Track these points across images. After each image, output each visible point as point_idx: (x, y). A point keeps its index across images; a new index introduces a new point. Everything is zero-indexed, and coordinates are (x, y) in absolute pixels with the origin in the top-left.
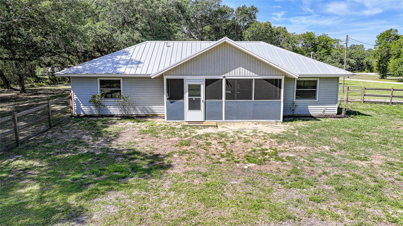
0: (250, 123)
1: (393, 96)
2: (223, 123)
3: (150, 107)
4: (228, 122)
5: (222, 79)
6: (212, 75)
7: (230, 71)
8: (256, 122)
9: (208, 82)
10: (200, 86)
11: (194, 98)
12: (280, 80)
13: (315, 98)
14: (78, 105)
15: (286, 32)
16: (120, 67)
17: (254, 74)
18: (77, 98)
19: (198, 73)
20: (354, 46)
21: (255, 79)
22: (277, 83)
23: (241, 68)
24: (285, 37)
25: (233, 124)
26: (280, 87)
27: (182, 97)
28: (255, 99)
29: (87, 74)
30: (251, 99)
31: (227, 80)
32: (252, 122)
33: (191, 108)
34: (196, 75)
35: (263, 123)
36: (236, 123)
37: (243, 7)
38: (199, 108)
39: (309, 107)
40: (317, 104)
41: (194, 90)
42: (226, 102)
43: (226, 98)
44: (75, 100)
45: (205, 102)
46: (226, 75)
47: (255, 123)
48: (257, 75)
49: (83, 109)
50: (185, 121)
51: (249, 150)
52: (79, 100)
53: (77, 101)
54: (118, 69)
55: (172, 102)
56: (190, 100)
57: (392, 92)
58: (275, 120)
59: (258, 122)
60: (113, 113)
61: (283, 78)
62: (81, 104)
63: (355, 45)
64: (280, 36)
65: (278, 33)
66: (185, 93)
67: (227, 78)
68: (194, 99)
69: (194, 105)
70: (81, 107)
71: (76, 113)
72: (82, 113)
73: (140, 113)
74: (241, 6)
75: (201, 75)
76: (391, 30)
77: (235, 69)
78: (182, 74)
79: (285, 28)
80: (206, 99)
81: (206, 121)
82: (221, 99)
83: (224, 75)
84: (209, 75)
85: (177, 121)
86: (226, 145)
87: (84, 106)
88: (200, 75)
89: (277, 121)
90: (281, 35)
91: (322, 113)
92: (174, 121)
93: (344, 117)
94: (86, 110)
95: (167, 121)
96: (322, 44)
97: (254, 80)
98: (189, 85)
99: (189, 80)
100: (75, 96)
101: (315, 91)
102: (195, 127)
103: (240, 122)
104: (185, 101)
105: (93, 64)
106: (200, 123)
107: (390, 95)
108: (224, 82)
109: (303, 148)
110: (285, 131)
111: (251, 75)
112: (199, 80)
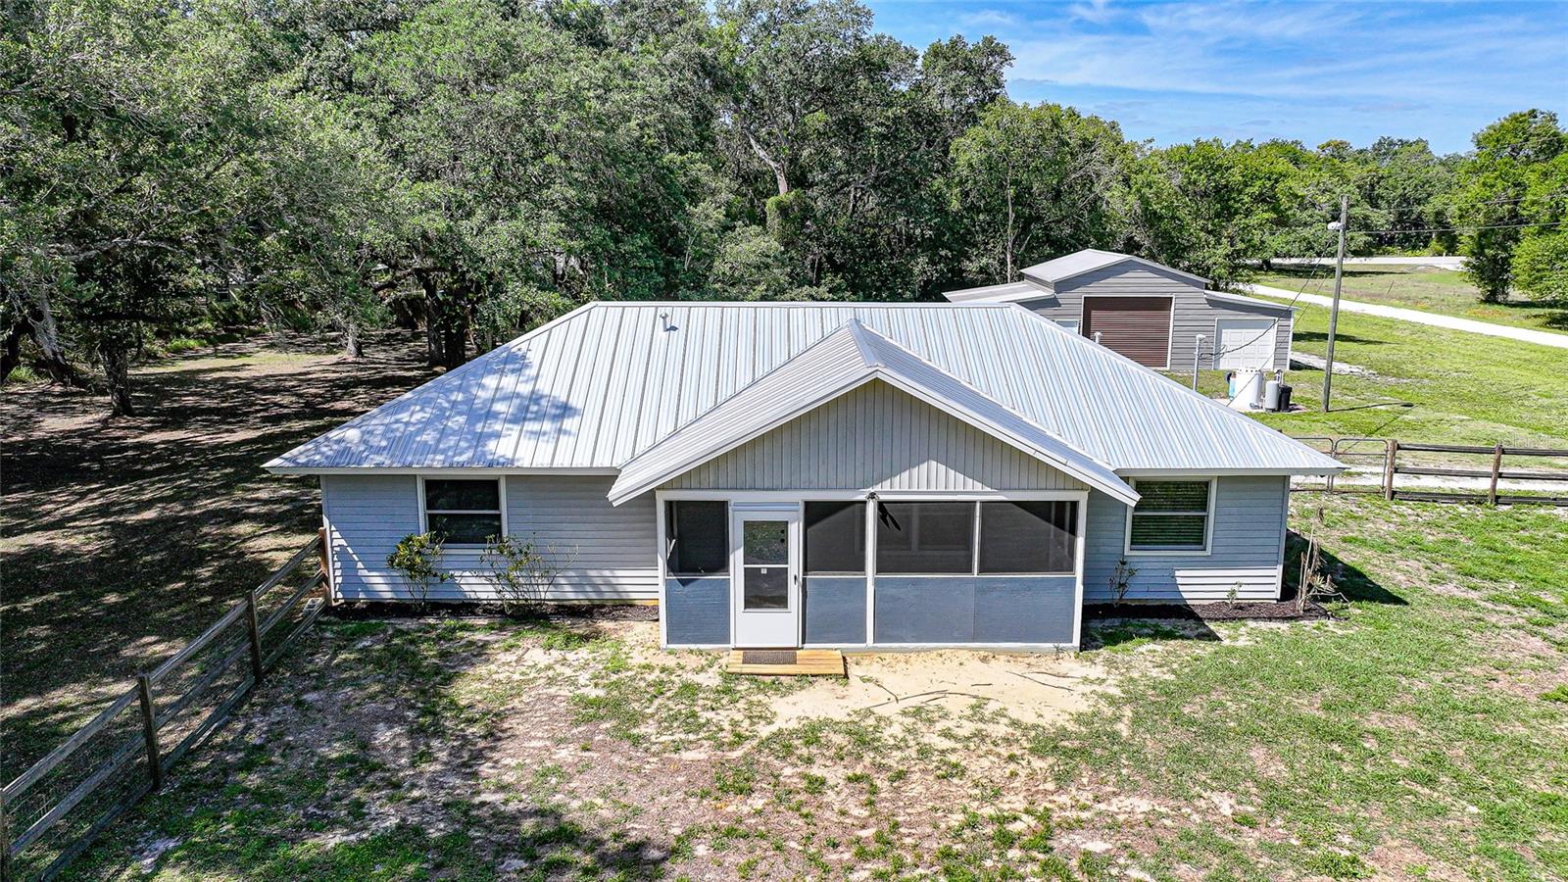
0: (964, 655)
1: (1500, 476)
2: (869, 652)
3: (607, 573)
4: (886, 650)
5: (865, 502)
6: (827, 488)
7: (892, 476)
8: (985, 649)
9: (815, 513)
10: (782, 528)
11: (764, 568)
12: (1074, 505)
13: (1199, 541)
14: (348, 567)
15: (1118, 143)
16: (498, 435)
17: (978, 486)
18: (343, 542)
19: (777, 482)
20: (1391, 144)
21: (982, 502)
22: (1061, 516)
23: (933, 463)
24: (1112, 160)
25: (901, 657)
26: (1073, 531)
27: (721, 565)
28: (981, 571)
29: (378, 466)
30: (969, 570)
31: (881, 505)
32: (971, 649)
33: (754, 600)
34: (773, 489)
35: (1013, 655)
37: (954, 44)
38: (781, 601)
39: (1177, 573)
40: (1208, 563)
41: (766, 540)
42: (877, 582)
43: (879, 570)
44: (338, 549)
45: (804, 580)
46: (877, 488)
47: (982, 653)
48: (989, 489)
49: (366, 580)
50: (732, 646)
51: (956, 819)
52: (351, 551)
53: (342, 554)
54: (491, 445)
55: (684, 583)
56: (752, 575)
57: (1499, 458)
58: (1051, 645)
59: (992, 650)
60: (473, 596)
61: (1082, 498)
62: (360, 565)
63: (1395, 140)
64: (1094, 154)
65: (1087, 145)
66: (734, 551)
67: (883, 498)
68: (764, 572)
69: (765, 594)
70: (361, 573)
71: (340, 595)
72: (361, 596)
73: (571, 596)
74: (945, 42)
75: (792, 488)
76: (1533, 114)
77: (910, 466)
78: (722, 483)
79: (1113, 126)
80: (805, 570)
81: (806, 646)
82: (862, 568)
83: (872, 490)
84: (819, 489)
85: (702, 646)
86: (874, 791)
87: (370, 570)
88: (786, 489)
89: (1062, 645)
90: (1099, 154)
91: (1224, 595)
92: (693, 646)
93: (1302, 618)
94: (377, 584)
95: (671, 646)
97: (978, 505)
98: (747, 524)
99: (746, 507)
100: (336, 535)
101: (1203, 517)
102: (768, 680)
103: (929, 650)
104: (731, 577)
105: (399, 416)
106: (786, 655)
107: (1490, 470)
108: (871, 511)
109: (1143, 805)
110: (1084, 707)
111: (969, 489)
112: (785, 506)
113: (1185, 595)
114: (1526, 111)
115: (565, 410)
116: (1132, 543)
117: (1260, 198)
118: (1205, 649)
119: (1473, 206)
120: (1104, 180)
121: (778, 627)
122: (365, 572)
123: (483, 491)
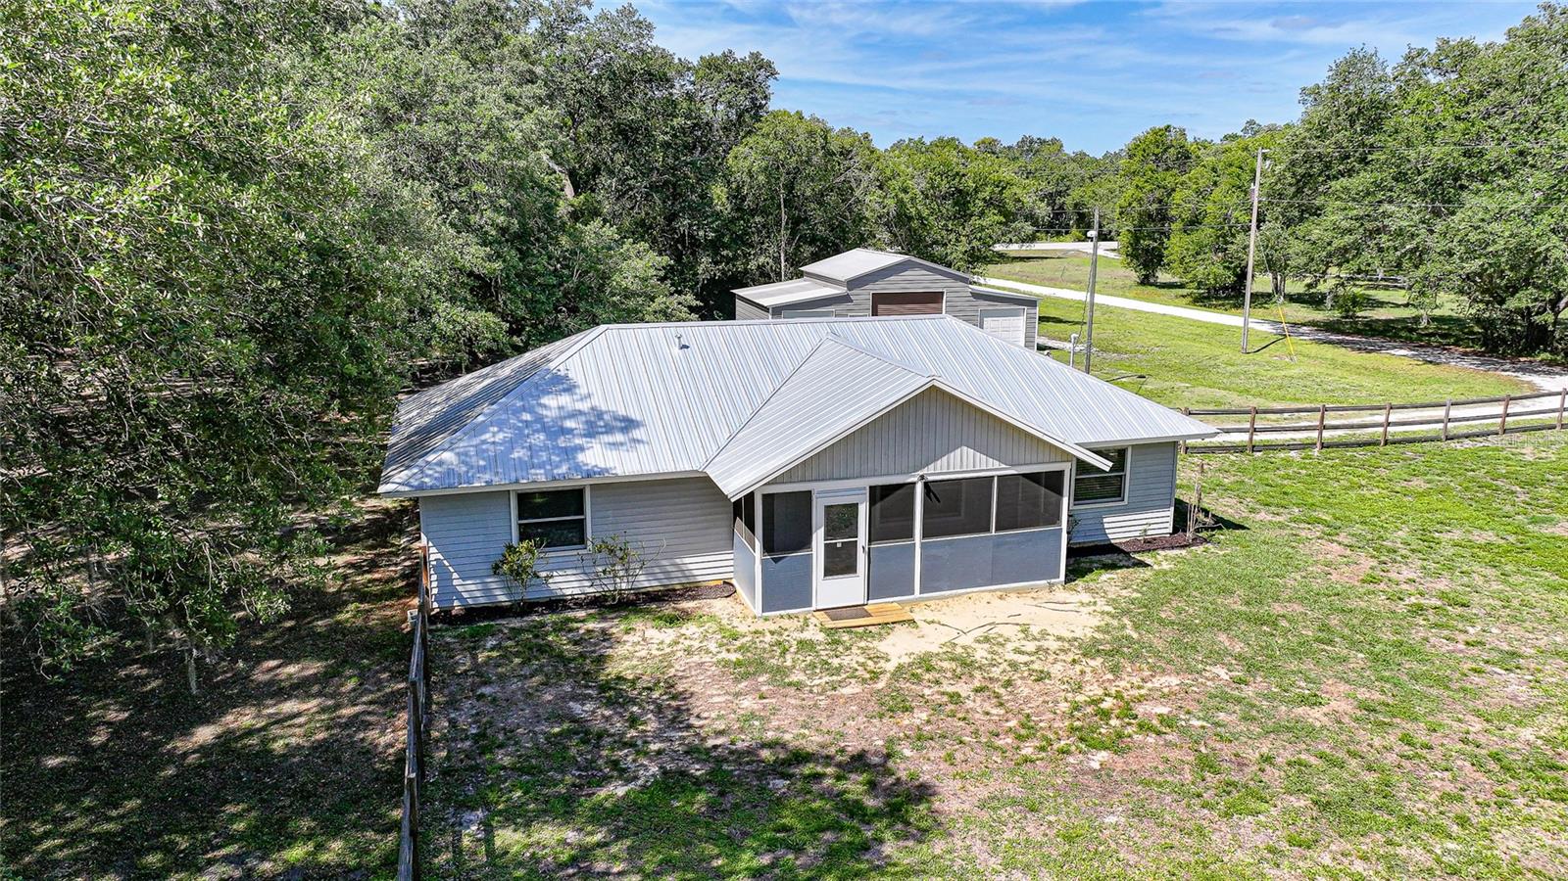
0: (987, 596)
2: (917, 601)
3: (678, 561)
4: (929, 599)
5: (914, 483)
6: (888, 475)
7: (935, 460)
8: (999, 590)
9: (878, 494)
10: (853, 508)
11: (839, 542)
13: (1120, 495)
14: (445, 579)
15: (872, 152)
16: (582, 449)
17: (996, 464)
18: (440, 556)
19: (850, 472)
20: (1031, 142)
21: (999, 476)
22: (1053, 481)
23: (965, 448)
24: (868, 168)
25: (941, 602)
26: (1060, 493)
27: (805, 542)
28: (996, 530)
30: (988, 530)
31: (927, 485)
32: (990, 591)
33: (830, 571)
34: (847, 478)
35: (1019, 592)
36: (950, 600)
37: (726, 57)
38: (852, 569)
39: (1104, 520)
40: (1126, 511)
41: (841, 520)
42: (923, 545)
43: (925, 535)
44: (434, 563)
45: (869, 549)
46: (924, 471)
47: (999, 593)
48: (1004, 466)
49: (460, 589)
50: (813, 608)
51: (1064, 707)
52: (447, 564)
54: (581, 457)
55: (776, 560)
56: (830, 549)
58: (1045, 581)
59: (1005, 590)
60: (559, 593)
61: (1067, 468)
62: (455, 575)
63: (1035, 139)
64: (852, 162)
65: (845, 153)
66: (816, 531)
67: (930, 478)
68: (839, 545)
69: (840, 563)
70: (455, 583)
71: (435, 605)
72: (456, 603)
73: (646, 584)
74: (717, 54)
75: (860, 476)
76: (1168, 128)
77: (949, 452)
78: (808, 476)
79: (866, 136)
80: (870, 541)
81: (870, 602)
82: (910, 535)
83: (920, 473)
84: (881, 475)
85: (790, 611)
86: (998, 696)
87: (463, 579)
88: (856, 477)
89: (1053, 581)
90: (859, 160)
91: (1137, 534)
92: (783, 612)
93: (1192, 545)
94: (470, 591)
95: (766, 614)
96: (986, 195)
97: (996, 479)
98: (828, 508)
99: (825, 495)
100: (433, 550)
101: (1121, 476)
102: (861, 630)
103: (959, 595)
104: (814, 552)
105: (483, 437)
106: (858, 610)
107: (1247, 425)
108: (919, 489)
109: (1174, 681)
110: (1096, 621)
111: (990, 467)
112: (854, 491)
113: (1110, 536)
114: (1162, 127)
115: (628, 424)
116: (1075, 500)
117: (989, 203)
118: (1146, 573)
119: (1130, 204)
120: (864, 184)
121: (849, 589)
122: (461, 582)
123: (571, 500)
